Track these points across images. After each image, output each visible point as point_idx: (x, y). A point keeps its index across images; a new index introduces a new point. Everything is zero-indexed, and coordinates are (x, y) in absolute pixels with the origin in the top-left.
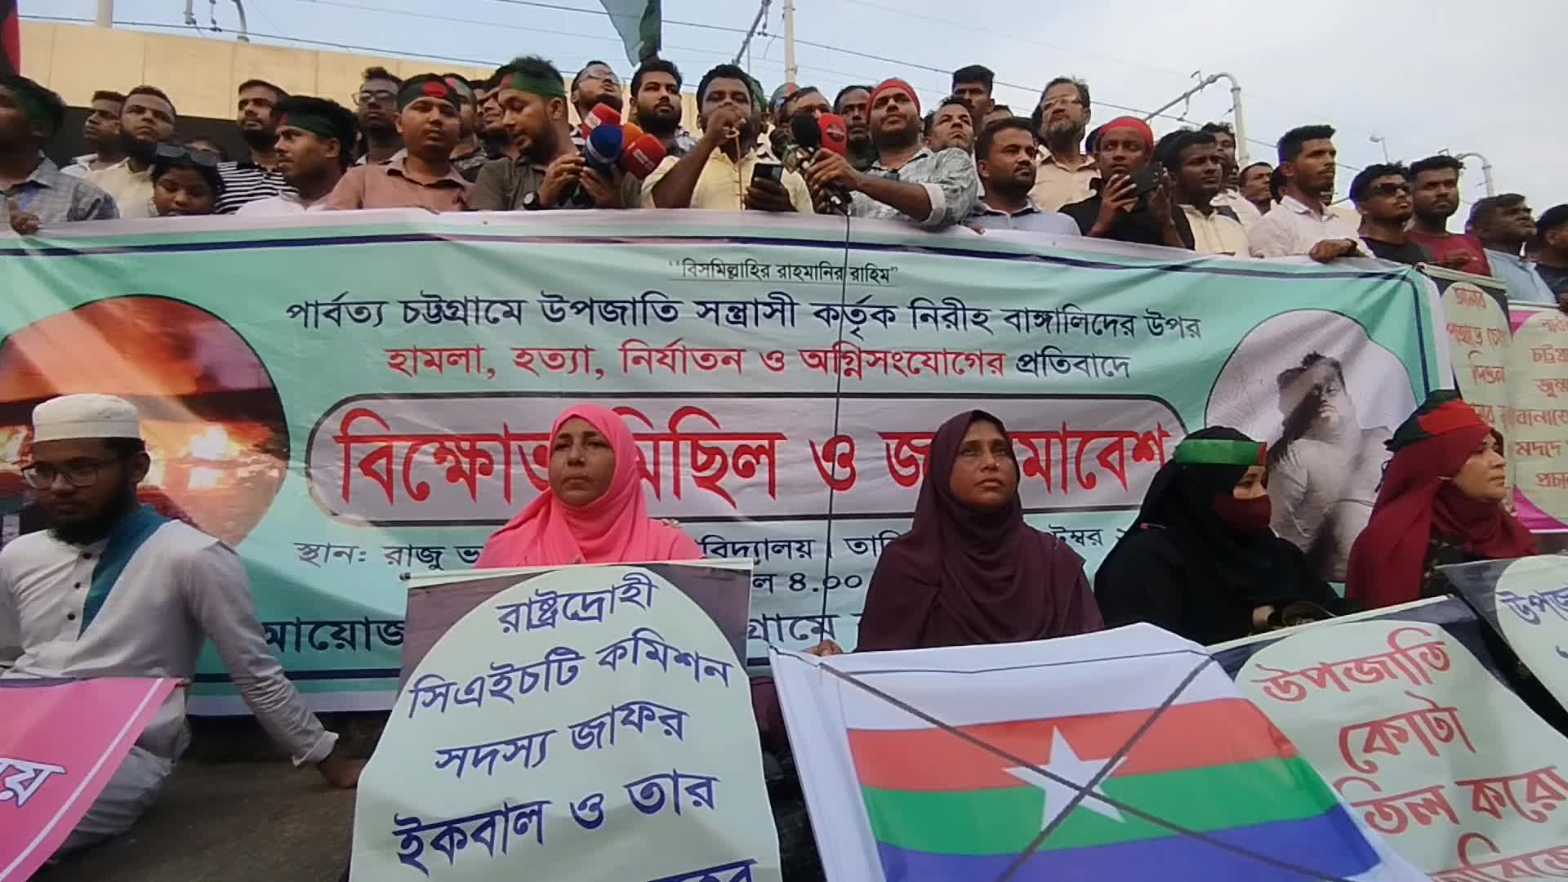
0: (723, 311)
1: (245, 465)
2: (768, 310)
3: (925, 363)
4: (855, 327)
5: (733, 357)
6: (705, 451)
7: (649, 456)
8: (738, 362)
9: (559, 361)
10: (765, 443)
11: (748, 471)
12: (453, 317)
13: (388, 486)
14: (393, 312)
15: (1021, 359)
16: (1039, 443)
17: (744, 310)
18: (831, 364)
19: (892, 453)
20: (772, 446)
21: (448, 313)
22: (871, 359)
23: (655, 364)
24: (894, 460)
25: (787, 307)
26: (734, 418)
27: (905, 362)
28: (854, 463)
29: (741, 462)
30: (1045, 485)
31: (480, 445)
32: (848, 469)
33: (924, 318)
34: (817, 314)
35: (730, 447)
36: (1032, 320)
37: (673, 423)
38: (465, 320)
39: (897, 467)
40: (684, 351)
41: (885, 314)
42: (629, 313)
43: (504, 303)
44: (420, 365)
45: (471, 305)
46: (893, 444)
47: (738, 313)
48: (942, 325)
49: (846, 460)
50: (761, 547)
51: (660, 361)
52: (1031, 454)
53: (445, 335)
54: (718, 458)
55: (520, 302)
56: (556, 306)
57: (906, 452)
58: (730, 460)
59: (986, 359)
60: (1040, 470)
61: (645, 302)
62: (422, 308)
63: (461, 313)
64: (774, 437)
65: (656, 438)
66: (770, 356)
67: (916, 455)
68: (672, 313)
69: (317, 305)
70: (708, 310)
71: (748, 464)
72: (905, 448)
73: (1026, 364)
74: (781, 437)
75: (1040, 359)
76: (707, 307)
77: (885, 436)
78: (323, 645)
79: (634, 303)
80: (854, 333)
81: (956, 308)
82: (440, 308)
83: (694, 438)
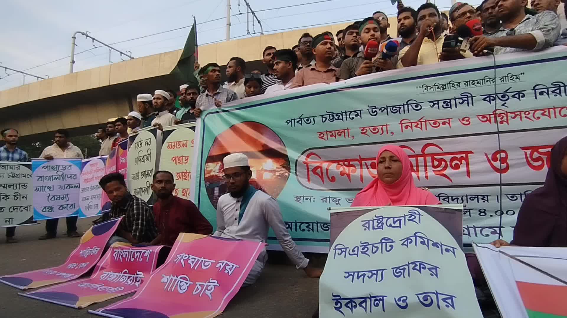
0: (441, 104)
1: (278, 171)
2: (461, 101)
3: (543, 114)
4: (504, 102)
5: (447, 121)
6: (437, 160)
7: (414, 163)
8: (449, 124)
9: (377, 131)
10: (464, 155)
11: (457, 167)
12: (338, 119)
13: (322, 178)
14: (318, 119)
17: (450, 102)
18: (493, 120)
19: (528, 156)
20: (467, 157)
21: (336, 117)
22: (513, 115)
23: (413, 127)
24: (529, 159)
25: (470, 99)
26: (448, 146)
27: (531, 115)
28: (508, 161)
29: (453, 164)
31: (351, 163)
32: (505, 164)
33: (541, 93)
34: (484, 99)
35: (448, 158)
37: (423, 150)
38: (342, 119)
39: (532, 162)
40: (426, 121)
41: (520, 95)
42: (402, 109)
43: (355, 111)
44: (329, 137)
45: (344, 114)
46: (529, 152)
47: (448, 104)
48: (552, 95)
49: (504, 160)
50: (464, 198)
51: (416, 126)
53: (337, 125)
54: (443, 163)
55: (360, 111)
56: (374, 110)
57: (536, 155)
58: (448, 163)
61: (408, 105)
62: (328, 117)
63: (341, 117)
64: (467, 153)
65: (416, 156)
66: (463, 120)
67: (542, 156)
68: (419, 107)
69: (294, 120)
70: (434, 104)
71: (456, 164)
72: (535, 153)
74: (471, 152)
76: (434, 103)
77: (524, 148)
78: (304, 230)
79: (404, 105)
80: (503, 105)
81: (560, 86)
82: (333, 116)
83: (432, 155)
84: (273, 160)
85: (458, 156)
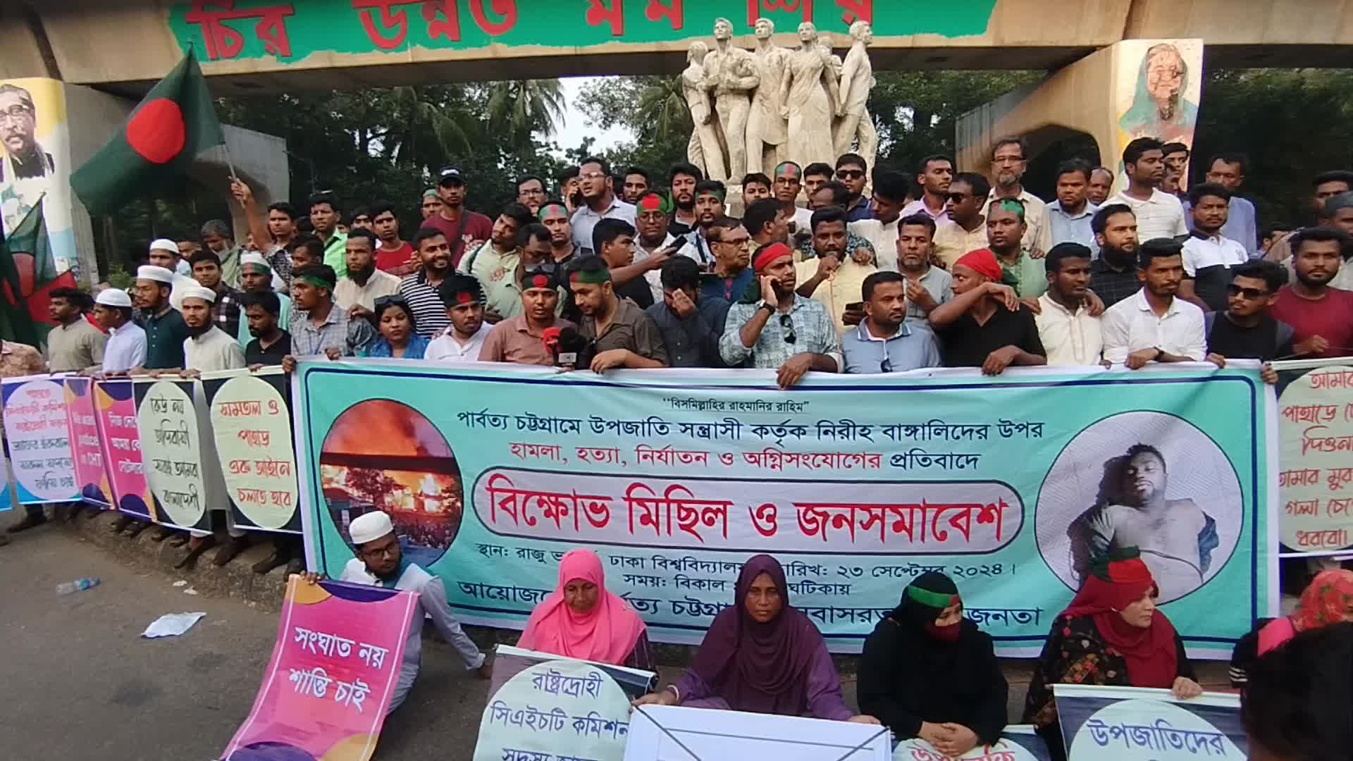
0: (696, 429)
1: (446, 498)
2: (723, 429)
3: (824, 461)
4: (778, 439)
5: (702, 457)
6: (685, 509)
7: (653, 511)
8: (705, 460)
9: (601, 456)
10: (721, 507)
11: (710, 522)
12: (543, 428)
13: (515, 516)
14: (512, 422)
15: (894, 458)
16: (906, 511)
17: (708, 429)
18: (762, 461)
19: (801, 515)
20: (725, 508)
21: (541, 425)
22: (789, 458)
23: (655, 458)
24: (802, 520)
25: (736, 427)
26: (702, 492)
27: (811, 460)
28: (776, 520)
29: (706, 517)
30: (908, 538)
31: (560, 500)
32: (772, 524)
33: (826, 433)
34: (754, 431)
35: (700, 508)
36: (903, 432)
37: (667, 492)
38: (550, 430)
39: (804, 524)
40: (673, 452)
41: (800, 430)
42: (640, 429)
43: (570, 421)
44: (528, 454)
45: (553, 422)
46: (802, 510)
47: (705, 432)
48: (838, 437)
49: (771, 518)
50: (718, 566)
51: (659, 458)
52: (899, 518)
53: (540, 437)
54: (693, 515)
55: (578, 421)
56: (599, 424)
57: (810, 515)
58: (700, 516)
59: (867, 458)
60: (905, 529)
61: (649, 423)
62: (527, 421)
63: (547, 426)
64: (725, 503)
65: (657, 502)
66: (724, 456)
67: (817, 517)
68: (665, 430)
69: (473, 414)
70: (687, 429)
71: (710, 518)
72: (810, 512)
73: (897, 461)
74: (730, 503)
75: (908, 458)
76: (686, 427)
77: (796, 505)
78: (494, 597)
79: (643, 423)
80: (778, 443)
81: (849, 426)
82: (536, 423)
83: (679, 502)
84: (435, 476)
85: (714, 507)
